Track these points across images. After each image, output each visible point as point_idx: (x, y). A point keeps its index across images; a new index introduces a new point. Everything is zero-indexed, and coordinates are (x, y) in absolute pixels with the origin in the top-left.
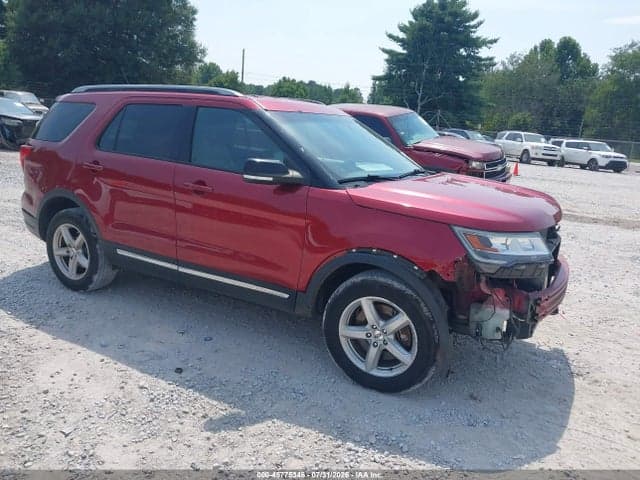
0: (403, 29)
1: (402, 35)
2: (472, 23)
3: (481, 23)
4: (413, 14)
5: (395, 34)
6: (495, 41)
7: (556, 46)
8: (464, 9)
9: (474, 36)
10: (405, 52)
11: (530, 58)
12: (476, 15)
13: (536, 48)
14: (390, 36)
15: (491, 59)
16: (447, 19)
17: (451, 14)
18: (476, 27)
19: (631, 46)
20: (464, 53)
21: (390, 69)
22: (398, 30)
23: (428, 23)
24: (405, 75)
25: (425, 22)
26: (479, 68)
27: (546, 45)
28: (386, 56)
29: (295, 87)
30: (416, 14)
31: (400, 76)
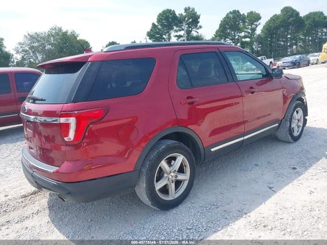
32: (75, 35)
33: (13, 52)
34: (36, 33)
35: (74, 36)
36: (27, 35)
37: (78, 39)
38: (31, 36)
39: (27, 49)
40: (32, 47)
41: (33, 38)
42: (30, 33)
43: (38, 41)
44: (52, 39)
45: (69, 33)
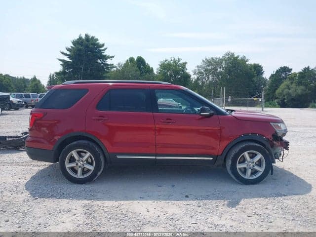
0: (68, 49)
1: (68, 53)
2: (102, 49)
3: (106, 49)
4: (73, 43)
5: (65, 52)
6: (113, 57)
7: (135, 60)
8: (97, 42)
9: (104, 54)
10: (71, 61)
11: (126, 65)
12: (103, 45)
13: (128, 60)
14: (62, 53)
15: (112, 65)
16: (91, 46)
17: (92, 44)
18: (104, 50)
19: (166, 61)
20: (100, 62)
21: (64, 69)
22: (66, 50)
23: (82, 48)
24: (72, 71)
25: (80, 47)
26: (108, 68)
27: (132, 59)
28: (61, 63)
29: (3, 78)
30: (74, 43)
31: (69, 72)
32: (246, 60)
33: (191, 73)
34: (212, 58)
35: (244, 61)
36: (204, 60)
37: (247, 63)
38: (207, 61)
39: (203, 71)
40: (206, 70)
41: (209, 62)
42: (207, 58)
43: (212, 65)
44: (224, 62)
45: (240, 58)
